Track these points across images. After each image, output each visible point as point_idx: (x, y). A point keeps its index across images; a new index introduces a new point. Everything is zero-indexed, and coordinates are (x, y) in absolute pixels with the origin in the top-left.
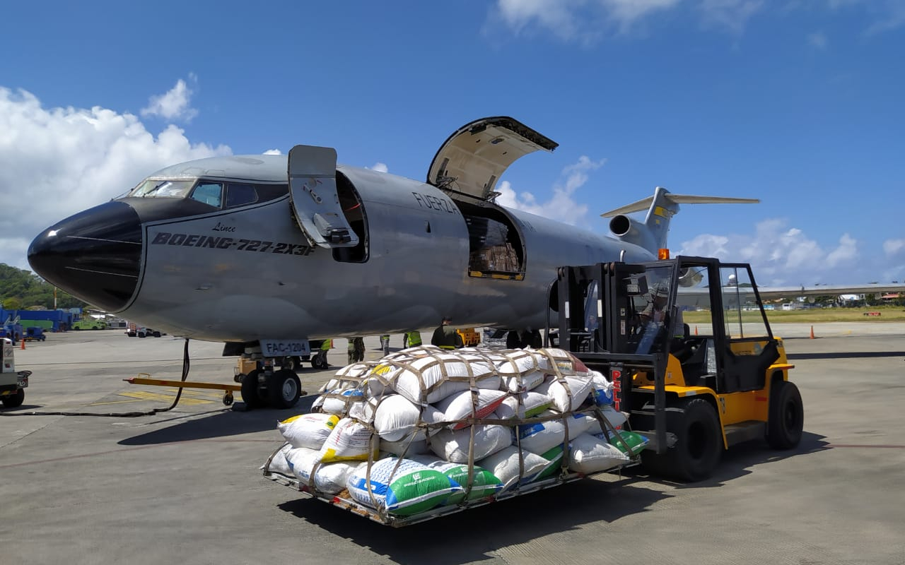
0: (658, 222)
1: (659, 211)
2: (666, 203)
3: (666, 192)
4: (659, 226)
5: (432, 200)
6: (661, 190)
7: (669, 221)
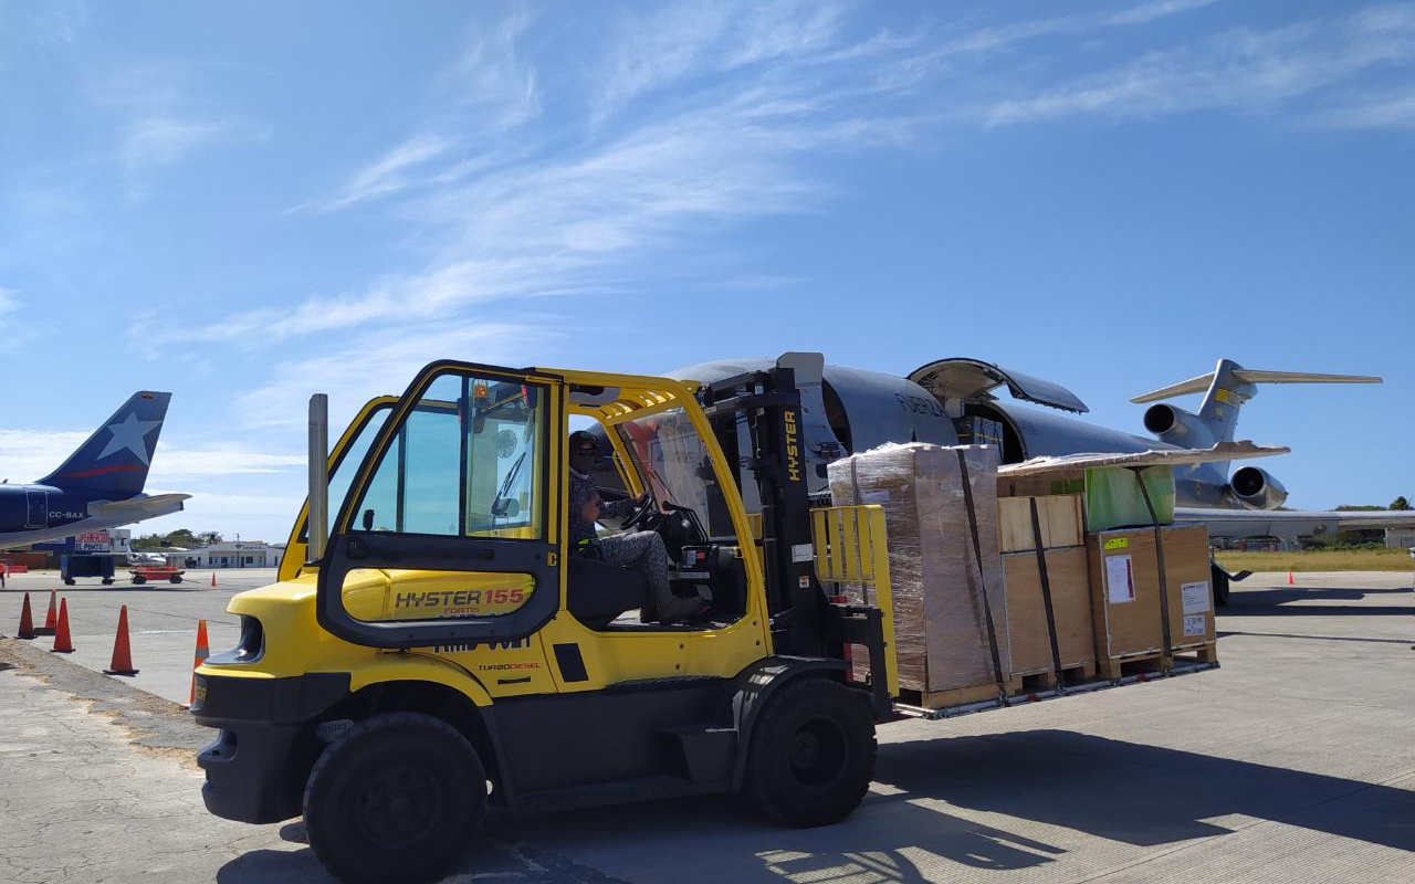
0: (1220, 412)
1: (1222, 396)
2: (1233, 382)
3: (1235, 366)
4: (1221, 420)
5: (916, 401)
6: (1225, 363)
7: (1238, 410)
